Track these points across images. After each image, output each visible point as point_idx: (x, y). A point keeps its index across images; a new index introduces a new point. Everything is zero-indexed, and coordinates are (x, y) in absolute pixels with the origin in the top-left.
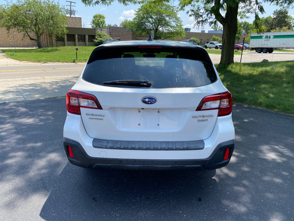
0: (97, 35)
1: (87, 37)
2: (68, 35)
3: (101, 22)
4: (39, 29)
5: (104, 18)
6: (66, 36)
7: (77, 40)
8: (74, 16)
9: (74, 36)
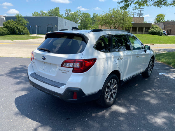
0: (151, 27)
1: (144, 29)
2: (133, 28)
3: (162, 19)
4: (116, 25)
5: (164, 16)
6: (131, 28)
7: (137, 31)
8: (142, 17)
9: (136, 28)
